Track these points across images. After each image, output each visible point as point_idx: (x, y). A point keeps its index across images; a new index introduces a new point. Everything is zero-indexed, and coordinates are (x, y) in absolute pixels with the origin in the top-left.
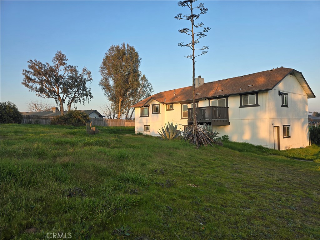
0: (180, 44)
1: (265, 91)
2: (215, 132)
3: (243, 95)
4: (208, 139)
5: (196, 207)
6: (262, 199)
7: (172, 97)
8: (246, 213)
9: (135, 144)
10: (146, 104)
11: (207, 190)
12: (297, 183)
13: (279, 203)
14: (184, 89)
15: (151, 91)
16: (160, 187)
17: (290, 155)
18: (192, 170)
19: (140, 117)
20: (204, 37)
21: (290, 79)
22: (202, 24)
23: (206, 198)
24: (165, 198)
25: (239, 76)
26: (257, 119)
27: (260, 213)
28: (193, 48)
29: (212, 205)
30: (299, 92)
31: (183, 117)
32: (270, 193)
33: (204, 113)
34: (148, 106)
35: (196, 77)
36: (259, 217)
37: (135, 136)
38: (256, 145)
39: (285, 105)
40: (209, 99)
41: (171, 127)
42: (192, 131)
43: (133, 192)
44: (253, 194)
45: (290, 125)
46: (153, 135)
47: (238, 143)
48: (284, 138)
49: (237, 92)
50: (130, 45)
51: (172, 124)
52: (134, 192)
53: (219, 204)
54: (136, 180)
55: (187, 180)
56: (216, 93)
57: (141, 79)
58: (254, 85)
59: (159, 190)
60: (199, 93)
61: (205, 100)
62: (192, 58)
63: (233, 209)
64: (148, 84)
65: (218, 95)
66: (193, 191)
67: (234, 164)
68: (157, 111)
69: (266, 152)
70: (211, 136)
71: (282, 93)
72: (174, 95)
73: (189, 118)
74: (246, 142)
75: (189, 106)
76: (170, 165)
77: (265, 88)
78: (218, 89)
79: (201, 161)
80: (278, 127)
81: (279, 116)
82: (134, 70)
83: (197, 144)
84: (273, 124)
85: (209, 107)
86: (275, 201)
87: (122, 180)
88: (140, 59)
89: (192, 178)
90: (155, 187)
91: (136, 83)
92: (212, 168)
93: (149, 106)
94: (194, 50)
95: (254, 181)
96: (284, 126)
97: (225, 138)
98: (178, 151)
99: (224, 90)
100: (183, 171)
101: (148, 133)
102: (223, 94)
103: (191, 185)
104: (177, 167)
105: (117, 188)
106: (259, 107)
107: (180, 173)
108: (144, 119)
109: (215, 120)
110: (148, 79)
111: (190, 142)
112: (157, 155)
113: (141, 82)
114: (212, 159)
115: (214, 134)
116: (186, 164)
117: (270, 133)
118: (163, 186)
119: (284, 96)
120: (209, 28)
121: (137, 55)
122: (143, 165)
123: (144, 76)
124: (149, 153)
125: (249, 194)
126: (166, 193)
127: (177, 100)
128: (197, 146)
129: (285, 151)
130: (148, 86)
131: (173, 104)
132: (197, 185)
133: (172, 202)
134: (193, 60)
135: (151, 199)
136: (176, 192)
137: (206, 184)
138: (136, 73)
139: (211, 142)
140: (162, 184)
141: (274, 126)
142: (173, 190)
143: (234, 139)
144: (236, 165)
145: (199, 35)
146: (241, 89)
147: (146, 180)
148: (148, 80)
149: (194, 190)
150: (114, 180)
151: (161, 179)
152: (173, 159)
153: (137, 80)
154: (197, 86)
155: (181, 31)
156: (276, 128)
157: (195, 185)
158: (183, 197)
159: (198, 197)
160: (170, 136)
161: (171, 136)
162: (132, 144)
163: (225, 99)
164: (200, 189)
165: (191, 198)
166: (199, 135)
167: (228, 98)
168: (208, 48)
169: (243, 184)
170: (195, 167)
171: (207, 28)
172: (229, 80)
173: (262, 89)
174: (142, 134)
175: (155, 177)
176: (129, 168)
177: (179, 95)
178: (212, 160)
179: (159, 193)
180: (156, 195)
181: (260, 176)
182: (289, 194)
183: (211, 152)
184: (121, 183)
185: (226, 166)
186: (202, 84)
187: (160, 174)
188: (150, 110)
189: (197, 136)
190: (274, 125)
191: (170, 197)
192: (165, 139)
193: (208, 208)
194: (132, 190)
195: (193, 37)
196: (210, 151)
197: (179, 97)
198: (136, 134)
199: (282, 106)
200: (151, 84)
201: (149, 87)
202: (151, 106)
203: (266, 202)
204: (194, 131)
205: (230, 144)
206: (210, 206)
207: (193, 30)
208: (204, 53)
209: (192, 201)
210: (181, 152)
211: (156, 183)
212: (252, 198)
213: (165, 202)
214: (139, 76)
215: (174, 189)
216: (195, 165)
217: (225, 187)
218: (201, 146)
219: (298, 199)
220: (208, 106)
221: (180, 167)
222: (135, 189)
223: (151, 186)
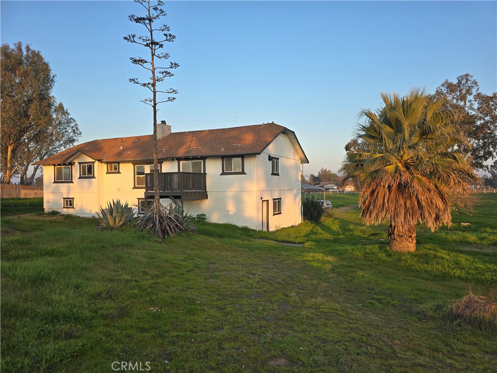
0: (133, 80)
1: (253, 155)
2: (187, 214)
3: (226, 158)
4: (177, 225)
5: (159, 340)
6: (238, 313)
7: (117, 150)
8: (218, 336)
9: (55, 248)
10: (68, 161)
11: (174, 312)
12: (278, 283)
13: (255, 315)
14: (138, 138)
15: (74, 133)
16: (108, 321)
17: (280, 238)
18: (154, 283)
19: (54, 183)
20: (170, 76)
21: (282, 139)
22: (167, 55)
23: (173, 324)
24: (118, 336)
25: (221, 128)
26: (242, 191)
27: (233, 332)
28: (154, 89)
29: (179, 334)
30: (291, 157)
31: (137, 185)
32: (247, 303)
33: (171, 180)
34: (71, 164)
35: (159, 122)
36: (231, 338)
37: (45, 217)
38: (241, 227)
39: (275, 172)
40: (179, 159)
41: (117, 209)
42: (152, 215)
43: (69, 336)
44: (229, 308)
45: (280, 199)
46: (81, 216)
47: (219, 224)
48: (274, 215)
49: (218, 154)
50: (32, 48)
51: (118, 202)
52: (71, 337)
53: (188, 330)
54: (71, 316)
55: (146, 302)
56: (188, 152)
57: (55, 111)
58: (239, 145)
59: (107, 325)
60: (163, 149)
61: (173, 160)
62: (152, 103)
63: (205, 333)
64: (69, 120)
65: (191, 155)
66: (155, 318)
67: (210, 263)
68: (88, 172)
69: (252, 236)
70: (181, 221)
71: (273, 157)
72: (121, 148)
73: (147, 188)
74: (229, 223)
75: (147, 169)
76: (120, 280)
77: (252, 152)
78: (191, 145)
79: (166, 264)
80: (268, 201)
81: (269, 188)
82: (40, 94)
83: (160, 234)
84: (261, 198)
85: (179, 172)
86: (251, 313)
87: (46, 319)
88: (54, 76)
89: (154, 297)
90: (100, 321)
91: (44, 119)
92: (181, 274)
93: (73, 165)
94: (155, 93)
95: (232, 288)
96: (274, 199)
97: (201, 219)
98: (130, 251)
99: (200, 148)
100: (139, 287)
101: (71, 211)
102: (199, 154)
103: (152, 309)
104: (131, 281)
105: (42, 333)
106: (246, 175)
107: (136, 291)
108: (63, 187)
109: (186, 192)
110: (69, 112)
111: (149, 232)
112: (98, 265)
113: (54, 116)
114: (181, 258)
115: (185, 217)
116: (144, 273)
117: (258, 209)
118: (113, 317)
119: (274, 161)
120: (177, 64)
121: (46, 68)
122: (77, 287)
123: (61, 106)
124: (84, 265)
125: (224, 309)
126: (119, 328)
127: (127, 158)
128: (159, 237)
129: (274, 232)
130: (68, 123)
131: (119, 163)
132: (161, 308)
133: (127, 340)
134: (154, 107)
135: (99, 341)
136: (132, 325)
137: (172, 303)
138: (44, 101)
139: (181, 230)
140: (112, 315)
141: (263, 201)
142: (128, 321)
143: (215, 218)
144: (213, 264)
145: (163, 73)
146: (223, 149)
147: (87, 313)
148: (68, 114)
149: (157, 317)
150: (34, 322)
151: (109, 307)
152: (124, 269)
153: (47, 114)
154: (159, 136)
155: (135, 61)
156: (265, 203)
157: (157, 308)
158: (142, 330)
159: (163, 326)
160: (115, 221)
161: (117, 222)
162: (49, 248)
163: (202, 161)
164: (165, 313)
165: (153, 328)
166: (163, 220)
167: (206, 160)
168: (177, 92)
169: (219, 295)
170: (157, 277)
171: (175, 64)
172: (207, 133)
173: (249, 152)
174: (59, 213)
175: (99, 306)
176: (56, 297)
177: (131, 149)
178: (182, 260)
179: (109, 329)
180: (104, 334)
181: (240, 278)
182: (267, 300)
183: (180, 246)
184: (46, 324)
185: (200, 268)
186: (167, 133)
187: (106, 299)
188: (76, 172)
189: (160, 221)
190: (263, 199)
191: (124, 332)
192: (106, 227)
193: (175, 339)
194: (66, 333)
195: (153, 73)
196: (179, 244)
197: (129, 152)
198: (46, 214)
199: (273, 174)
200: (75, 121)
201: (72, 125)
202: (77, 164)
203: (241, 316)
204: (156, 214)
205: (207, 227)
206: (178, 335)
207: (153, 62)
208: (170, 99)
209: (154, 333)
210: (135, 253)
211: (102, 316)
212: (227, 314)
213: (118, 341)
214: (50, 105)
215: (128, 319)
216: (158, 273)
217: (196, 304)
218: (166, 236)
219: (275, 306)
220: (177, 171)
221: (136, 281)
222: (71, 331)
223: (94, 320)
